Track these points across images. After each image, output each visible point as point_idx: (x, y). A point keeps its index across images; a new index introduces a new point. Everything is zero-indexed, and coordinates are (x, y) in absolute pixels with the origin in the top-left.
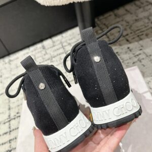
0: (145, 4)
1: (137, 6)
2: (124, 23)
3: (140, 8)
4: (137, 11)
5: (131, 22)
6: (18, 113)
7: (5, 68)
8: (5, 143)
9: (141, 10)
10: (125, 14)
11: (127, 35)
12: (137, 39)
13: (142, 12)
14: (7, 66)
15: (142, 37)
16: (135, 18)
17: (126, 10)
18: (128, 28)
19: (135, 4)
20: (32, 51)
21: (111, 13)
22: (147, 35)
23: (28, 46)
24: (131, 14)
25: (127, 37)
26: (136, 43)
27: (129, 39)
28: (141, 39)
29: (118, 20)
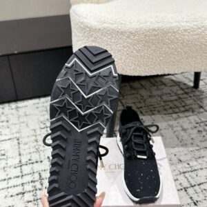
0: (159, 83)
1: (151, 83)
2: (139, 96)
3: (154, 85)
4: (151, 88)
5: (145, 97)
6: (30, 160)
7: (12, 114)
8: (17, 186)
9: (155, 88)
10: (140, 88)
11: (141, 107)
12: (150, 113)
13: (156, 90)
14: (14, 111)
15: (154, 112)
16: (149, 94)
17: (141, 85)
18: (142, 101)
19: (150, 81)
20: (43, 103)
21: (127, 84)
22: (159, 112)
23: (39, 97)
24: (146, 89)
25: (141, 109)
26: (149, 117)
27: (143, 112)
28: (153, 114)
29: (133, 92)
